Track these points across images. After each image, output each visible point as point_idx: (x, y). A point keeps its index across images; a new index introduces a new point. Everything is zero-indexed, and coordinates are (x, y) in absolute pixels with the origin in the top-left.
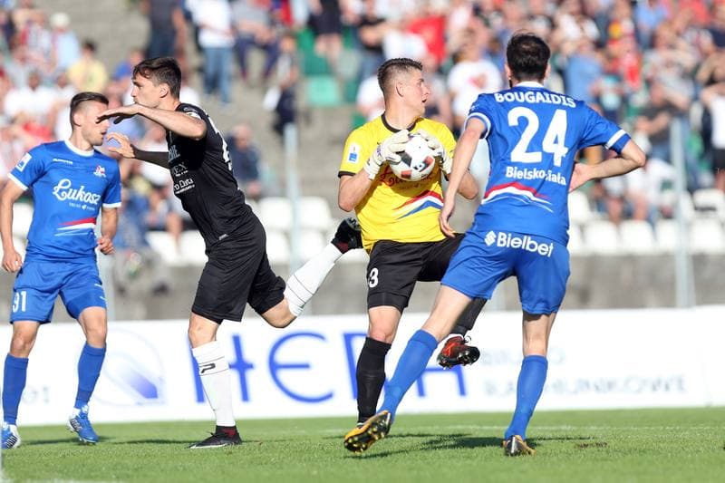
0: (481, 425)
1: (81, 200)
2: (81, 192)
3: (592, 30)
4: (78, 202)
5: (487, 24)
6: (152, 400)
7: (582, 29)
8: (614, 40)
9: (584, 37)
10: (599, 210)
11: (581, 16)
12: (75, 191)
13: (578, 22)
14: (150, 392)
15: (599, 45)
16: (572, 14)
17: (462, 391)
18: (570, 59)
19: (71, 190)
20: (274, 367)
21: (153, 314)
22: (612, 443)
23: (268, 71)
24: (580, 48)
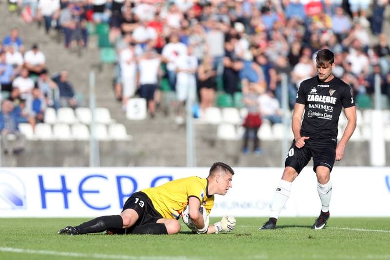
6: (20, 207)
14: (19, 203)
20: (81, 192)
21: (21, 164)
22: (253, 234)
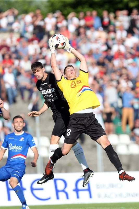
0: (96, 207)
1: (15, 149)
2: (15, 146)
3: (131, 84)
4: (14, 150)
5: (98, 82)
7: (128, 84)
8: (137, 88)
9: (128, 87)
10: (133, 140)
11: (127, 80)
12: (13, 147)
13: (127, 82)
15: (133, 89)
16: (125, 79)
17: (91, 197)
18: (124, 93)
19: (12, 147)
20: (32, 189)
23: (30, 97)
24: (127, 90)
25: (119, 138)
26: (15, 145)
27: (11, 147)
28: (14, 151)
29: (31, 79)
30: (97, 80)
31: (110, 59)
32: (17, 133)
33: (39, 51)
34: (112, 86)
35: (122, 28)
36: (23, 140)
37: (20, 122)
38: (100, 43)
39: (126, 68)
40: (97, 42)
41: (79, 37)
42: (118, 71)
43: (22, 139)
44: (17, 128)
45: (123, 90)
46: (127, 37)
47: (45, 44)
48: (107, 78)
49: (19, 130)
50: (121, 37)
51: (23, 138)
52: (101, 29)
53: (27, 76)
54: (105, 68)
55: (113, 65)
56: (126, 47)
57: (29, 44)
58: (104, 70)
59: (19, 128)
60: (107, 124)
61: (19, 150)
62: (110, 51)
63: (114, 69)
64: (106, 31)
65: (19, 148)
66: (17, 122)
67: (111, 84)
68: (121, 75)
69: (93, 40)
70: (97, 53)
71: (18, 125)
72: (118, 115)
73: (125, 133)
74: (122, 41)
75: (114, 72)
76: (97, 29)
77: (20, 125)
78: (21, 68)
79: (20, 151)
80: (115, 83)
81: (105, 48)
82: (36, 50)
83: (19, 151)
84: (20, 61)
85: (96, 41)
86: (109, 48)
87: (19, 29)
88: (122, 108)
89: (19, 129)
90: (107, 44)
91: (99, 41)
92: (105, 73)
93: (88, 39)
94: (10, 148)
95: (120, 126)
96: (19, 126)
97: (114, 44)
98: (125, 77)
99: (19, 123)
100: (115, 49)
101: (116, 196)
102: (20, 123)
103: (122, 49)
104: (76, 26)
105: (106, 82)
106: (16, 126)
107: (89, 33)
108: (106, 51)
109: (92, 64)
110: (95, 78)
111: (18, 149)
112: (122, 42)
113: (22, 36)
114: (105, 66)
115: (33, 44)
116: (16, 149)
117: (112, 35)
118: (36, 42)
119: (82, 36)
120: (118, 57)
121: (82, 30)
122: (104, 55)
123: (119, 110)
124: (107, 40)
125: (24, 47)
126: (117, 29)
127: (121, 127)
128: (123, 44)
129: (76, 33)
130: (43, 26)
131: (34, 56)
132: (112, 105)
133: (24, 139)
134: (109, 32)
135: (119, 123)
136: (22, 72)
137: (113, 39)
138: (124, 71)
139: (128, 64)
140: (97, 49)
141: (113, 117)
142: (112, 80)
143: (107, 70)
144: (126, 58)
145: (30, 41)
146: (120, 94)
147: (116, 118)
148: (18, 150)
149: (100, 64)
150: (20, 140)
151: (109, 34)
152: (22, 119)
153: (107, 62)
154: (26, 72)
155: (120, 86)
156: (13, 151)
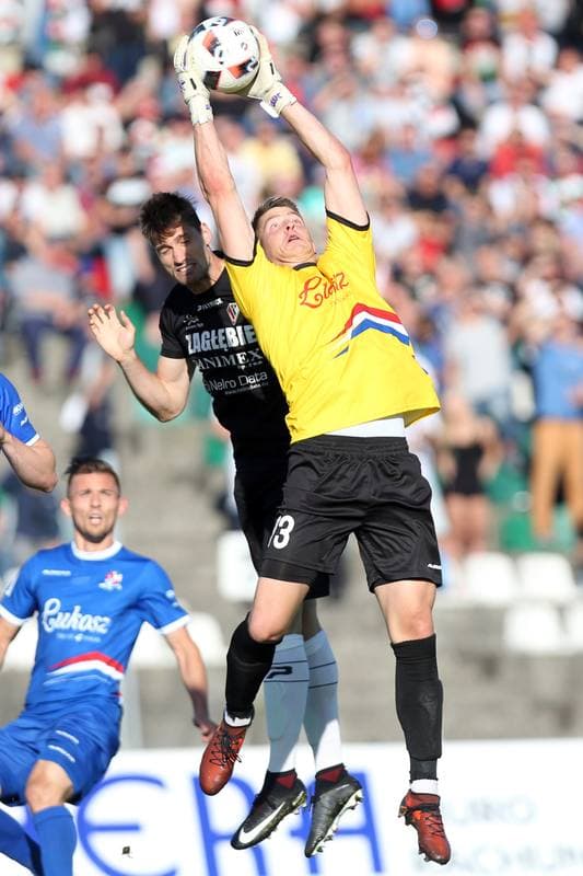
2: (76, 614)
3: (575, 303)
4: (71, 631)
5: (413, 294)
7: (560, 302)
9: (563, 315)
11: (556, 282)
13: (556, 291)
16: (546, 279)
17: (378, 866)
18: (541, 348)
19: (61, 615)
24: (556, 331)
25: (517, 571)
26: (77, 608)
27: (55, 616)
28: (70, 636)
29: (78, 276)
30: (409, 280)
31: (474, 176)
32: (86, 549)
33: (114, 137)
34: (480, 311)
35: (529, 24)
36: (119, 587)
37: (103, 492)
38: (423, 100)
39: (550, 223)
40: (408, 91)
41: (315, 65)
42: (515, 238)
43: (113, 581)
44: (88, 521)
45: (537, 332)
46: (557, 65)
47: (148, 105)
48: (454, 271)
49: (95, 531)
50: (529, 69)
51: (118, 577)
52: (427, 26)
53: (60, 261)
54: (446, 221)
55: (489, 209)
56: (553, 120)
57: (68, 103)
58: (439, 231)
59: (95, 521)
60: (459, 505)
61: (96, 634)
62: (472, 139)
63: (491, 225)
64: (449, 36)
65: (96, 624)
66: (88, 492)
67: (477, 301)
68: (526, 259)
69: (385, 80)
70: (407, 149)
71: (92, 507)
72: (515, 459)
73: (549, 548)
74: (528, 85)
75: (494, 240)
76: (407, 29)
77: (99, 506)
78: (27, 222)
79: (97, 640)
80: (496, 298)
81: (445, 122)
82: (100, 131)
83: (91, 639)
84: (21, 190)
85: (403, 85)
86: (468, 122)
87: (17, 30)
88: (534, 421)
89: (96, 525)
90: (455, 102)
91: (416, 89)
92: (448, 249)
93: (361, 80)
94: (52, 620)
95: (524, 514)
96: (96, 511)
97: (491, 103)
98: (548, 270)
99: (99, 500)
100: (497, 125)
101: (506, 860)
102: (103, 497)
103: (534, 127)
104: (302, 14)
105: (449, 293)
106: (83, 511)
107: (366, 46)
108: (452, 138)
109: (384, 204)
110: (398, 274)
111: (89, 627)
112: (533, 91)
113: (31, 66)
114: (450, 213)
115: (86, 102)
116: (82, 628)
117: (482, 57)
118: (100, 91)
119: (334, 62)
120: (511, 169)
121: (331, 34)
122: (444, 156)
123: (518, 434)
124: (457, 82)
125: (39, 116)
126: (505, 26)
127: (526, 515)
128: (535, 103)
129: (304, 48)
130: (134, 14)
131: (91, 161)
132: (482, 409)
133: (123, 583)
134: (465, 43)
135: (518, 499)
136: (33, 241)
137: (489, 78)
138: (542, 239)
139: (565, 204)
140: (409, 128)
141: (489, 468)
142: (480, 283)
143: (458, 232)
144: (553, 173)
145: (73, 88)
146: (522, 353)
147: (503, 471)
148: (87, 633)
149: (423, 201)
150: (102, 585)
151: (468, 51)
152: (111, 479)
153: (455, 191)
154: (53, 241)
155: (523, 313)
156: (61, 636)
